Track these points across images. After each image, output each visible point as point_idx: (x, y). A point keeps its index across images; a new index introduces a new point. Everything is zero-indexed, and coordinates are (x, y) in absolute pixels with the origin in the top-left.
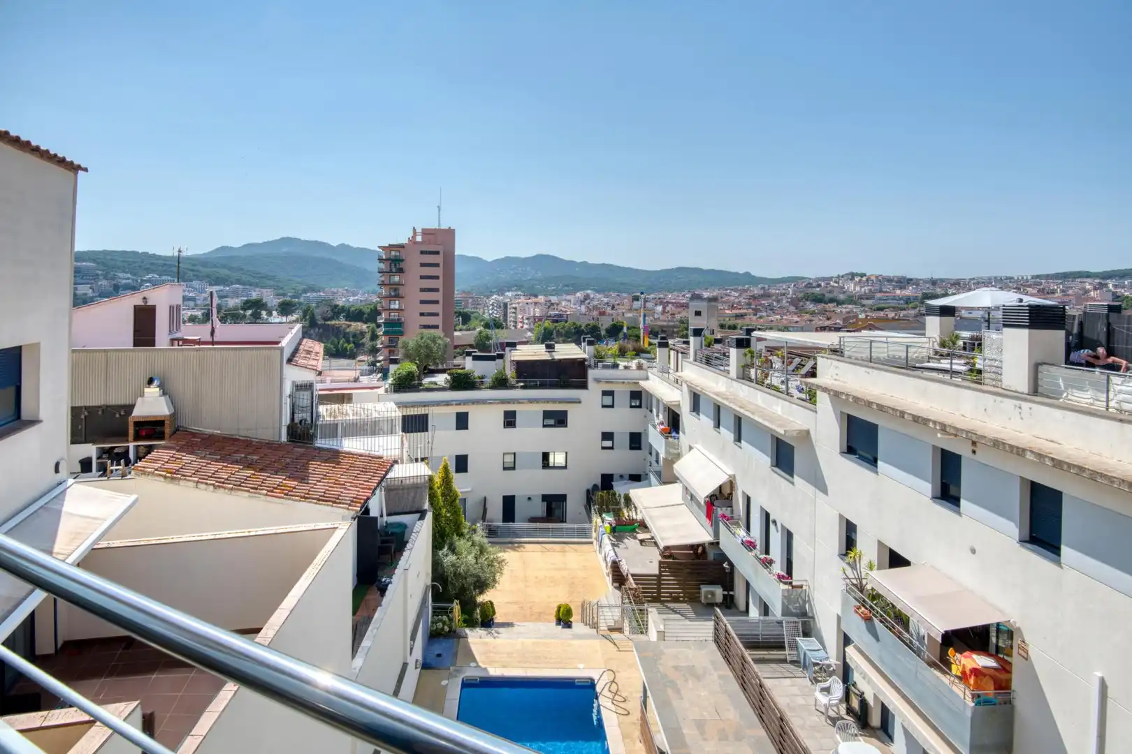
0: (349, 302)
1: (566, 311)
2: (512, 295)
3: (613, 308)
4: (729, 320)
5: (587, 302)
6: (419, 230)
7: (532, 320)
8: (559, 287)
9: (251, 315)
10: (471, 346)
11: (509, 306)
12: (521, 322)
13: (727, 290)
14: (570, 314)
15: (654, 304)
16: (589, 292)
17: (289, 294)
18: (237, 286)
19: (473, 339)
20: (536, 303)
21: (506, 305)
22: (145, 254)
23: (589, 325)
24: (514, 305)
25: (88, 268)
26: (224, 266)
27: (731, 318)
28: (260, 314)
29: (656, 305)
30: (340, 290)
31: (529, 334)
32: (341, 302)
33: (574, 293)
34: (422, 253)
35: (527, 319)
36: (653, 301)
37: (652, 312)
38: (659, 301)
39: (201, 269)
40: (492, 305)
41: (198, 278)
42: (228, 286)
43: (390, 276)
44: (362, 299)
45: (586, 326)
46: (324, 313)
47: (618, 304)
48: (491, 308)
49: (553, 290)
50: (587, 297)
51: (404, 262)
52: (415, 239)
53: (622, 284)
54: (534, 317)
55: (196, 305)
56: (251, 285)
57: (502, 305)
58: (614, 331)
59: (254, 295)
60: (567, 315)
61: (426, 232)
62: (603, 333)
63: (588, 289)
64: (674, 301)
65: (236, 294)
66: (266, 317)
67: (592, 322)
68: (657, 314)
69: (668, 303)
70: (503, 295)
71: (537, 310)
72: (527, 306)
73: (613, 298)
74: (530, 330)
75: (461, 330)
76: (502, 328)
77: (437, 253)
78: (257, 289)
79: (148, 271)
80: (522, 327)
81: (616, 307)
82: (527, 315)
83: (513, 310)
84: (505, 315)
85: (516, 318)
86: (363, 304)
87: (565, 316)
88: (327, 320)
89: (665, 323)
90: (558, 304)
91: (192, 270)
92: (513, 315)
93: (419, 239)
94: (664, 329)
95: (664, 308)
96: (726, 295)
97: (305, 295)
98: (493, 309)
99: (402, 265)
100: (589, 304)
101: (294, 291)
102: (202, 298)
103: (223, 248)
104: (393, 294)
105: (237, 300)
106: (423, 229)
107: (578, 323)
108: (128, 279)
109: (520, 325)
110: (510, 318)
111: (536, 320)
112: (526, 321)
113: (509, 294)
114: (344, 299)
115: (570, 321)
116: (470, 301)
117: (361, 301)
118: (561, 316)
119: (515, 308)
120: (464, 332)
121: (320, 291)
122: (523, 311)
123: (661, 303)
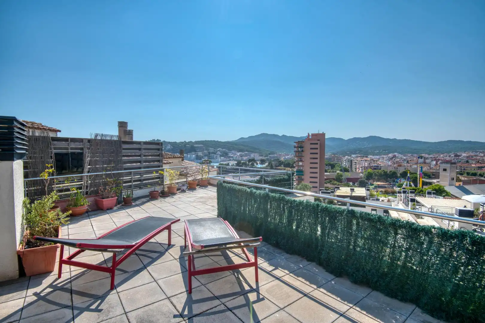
0: (286, 158)
1: (380, 164)
2: (355, 156)
3: (408, 162)
4: (474, 170)
5: (393, 159)
6: (310, 134)
7: (363, 168)
8: (380, 151)
9: (251, 164)
10: (334, 179)
11: (353, 162)
12: (358, 169)
13: (477, 152)
14: (382, 166)
15: (431, 160)
16: (396, 154)
17: (264, 155)
18: (247, 152)
19: (335, 176)
20: (366, 160)
21: (351, 161)
22: (217, 141)
23: (391, 171)
24: (355, 161)
25: (201, 146)
26: (242, 145)
27: (475, 169)
28: (254, 164)
29: (432, 161)
30: (283, 153)
31: (361, 174)
32: (282, 159)
33: (387, 154)
34: (311, 144)
35: (361, 167)
36: (430, 159)
37: (429, 164)
38: (434, 159)
39: (235, 146)
40: (346, 160)
41: (234, 149)
42: (243, 152)
43: (298, 153)
44: (291, 157)
45: (390, 172)
46: (276, 164)
47: (411, 160)
48: (345, 161)
49: (377, 153)
50: (395, 156)
51: (304, 148)
52: (309, 137)
53: (415, 149)
54: (365, 167)
55: (233, 159)
56: (251, 151)
57: (350, 161)
58: (404, 175)
59: (252, 156)
60: (381, 166)
61: (313, 135)
62: (399, 175)
63: (396, 152)
64: (443, 159)
65: (246, 155)
66: (256, 165)
67: (393, 170)
68: (433, 165)
69: (439, 160)
70: (350, 156)
71: (366, 164)
72: (361, 162)
73: (408, 157)
74: (362, 173)
75: (330, 172)
76: (349, 172)
77: (317, 144)
78: (253, 154)
79: (219, 147)
80: (359, 171)
81: (409, 162)
82: (361, 166)
83: (355, 163)
84: (351, 165)
85: (356, 167)
86: (291, 159)
87: (380, 167)
88: (277, 167)
89: (434, 171)
90: (377, 161)
91: (232, 147)
92: (355, 165)
93: (310, 137)
94: (434, 174)
95: (437, 162)
96: (475, 156)
97: (269, 156)
98: (346, 162)
99: (303, 149)
100: (395, 160)
101: (265, 154)
102: (235, 157)
103: (242, 138)
104: (299, 160)
105: (246, 158)
106: (312, 134)
107: (386, 170)
108: (213, 150)
109: (358, 170)
110: (354, 167)
111: (365, 168)
112: (361, 169)
113: (354, 156)
114: (284, 157)
115: (382, 169)
116: (336, 158)
117: (290, 158)
118: (378, 166)
119: (356, 162)
120: (331, 173)
121: (275, 154)
122: (359, 164)
123: (435, 160)
